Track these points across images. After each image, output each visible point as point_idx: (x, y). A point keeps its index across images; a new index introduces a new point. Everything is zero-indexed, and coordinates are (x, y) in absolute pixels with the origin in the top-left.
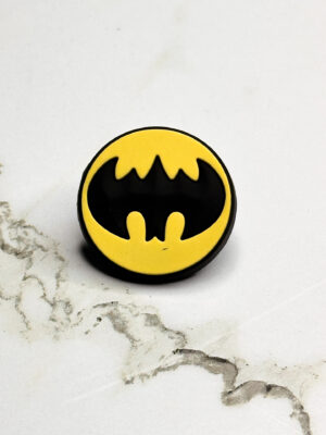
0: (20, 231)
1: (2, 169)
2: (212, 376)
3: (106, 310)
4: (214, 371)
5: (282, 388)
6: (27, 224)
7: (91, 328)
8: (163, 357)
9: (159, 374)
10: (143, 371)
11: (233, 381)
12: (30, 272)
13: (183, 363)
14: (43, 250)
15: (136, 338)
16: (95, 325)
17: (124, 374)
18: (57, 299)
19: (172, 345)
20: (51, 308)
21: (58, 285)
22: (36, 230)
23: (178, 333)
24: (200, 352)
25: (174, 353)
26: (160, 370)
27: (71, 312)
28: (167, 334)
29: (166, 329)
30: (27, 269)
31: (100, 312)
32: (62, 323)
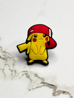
0: (4, 54)
1: (0, 39)
3: (25, 73)
4: (51, 88)
5: (67, 92)
6: (6, 52)
7: (21, 77)
8: (38, 84)
9: (37, 88)
10: (33, 88)
11: (55, 90)
12: (6, 63)
13: (43, 86)
14: (10, 58)
15: (32, 79)
16: (22, 76)
17: (29, 88)
18: (13, 70)
19: (40, 81)
20: (11, 72)
21: (13, 67)
22: (8, 53)
23: (42, 78)
24: (47, 83)
25: (41, 83)
26: (37, 87)
27: (16, 73)
28: (39, 79)
29: (39, 77)
30: (6, 62)
31: (23, 73)
32: (14, 76)
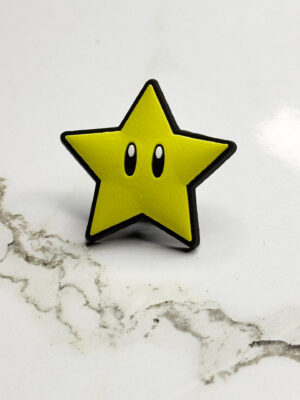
0: (43, 242)
1: (4, 183)
3: (162, 310)
6: (48, 234)
7: (151, 331)
8: (239, 352)
9: (242, 370)
12: (64, 281)
13: (264, 356)
14: (74, 257)
15: (203, 335)
16: (153, 327)
17: (201, 374)
18: (103, 305)
19: (246, 338)
20: (98, 315)
22: (60, 239)
23: (250, 325)
24: (280, 342)
25: (251, 345)
26: (240, 365)
27: (122, 317)
28: (238, 327)
29: (234, 322)
30: (61, 278)
31: (154, 314)
32: (115, 329)
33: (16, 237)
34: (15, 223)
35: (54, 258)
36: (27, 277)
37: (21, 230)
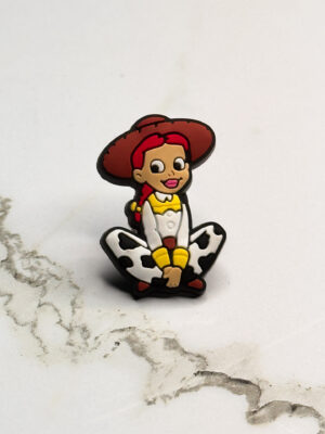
0: (33, 262)
2: (236, 396)
4: (237, 392)
5: (307, 407)
6: (39, 255)
7: (111, 352)
8: (184, 379)
9: (182, 395)
10: (166, 392)
11: (257, 402)
12: (43, 300)
13: (206, 385)
14: (57, 279)
15: (156, 361)
16: (113, 349)
17: (145, 395)
18: (73, 325)
19: (192, 368)
20: (67, 333)
22: (48, 260)
23: (199, 356)
24: (222, 374)
25: (196, 374)
26: (182, 391)
27: (88, 337)
28: (187, 357)
29: (186, 352)
30: (42, 296)
31: (117, 337)
32: (80, 348)
33: (9, 255)
34: (12, 242)
35: (40, 277)
36: (13, 292)
37: (15, 249)
